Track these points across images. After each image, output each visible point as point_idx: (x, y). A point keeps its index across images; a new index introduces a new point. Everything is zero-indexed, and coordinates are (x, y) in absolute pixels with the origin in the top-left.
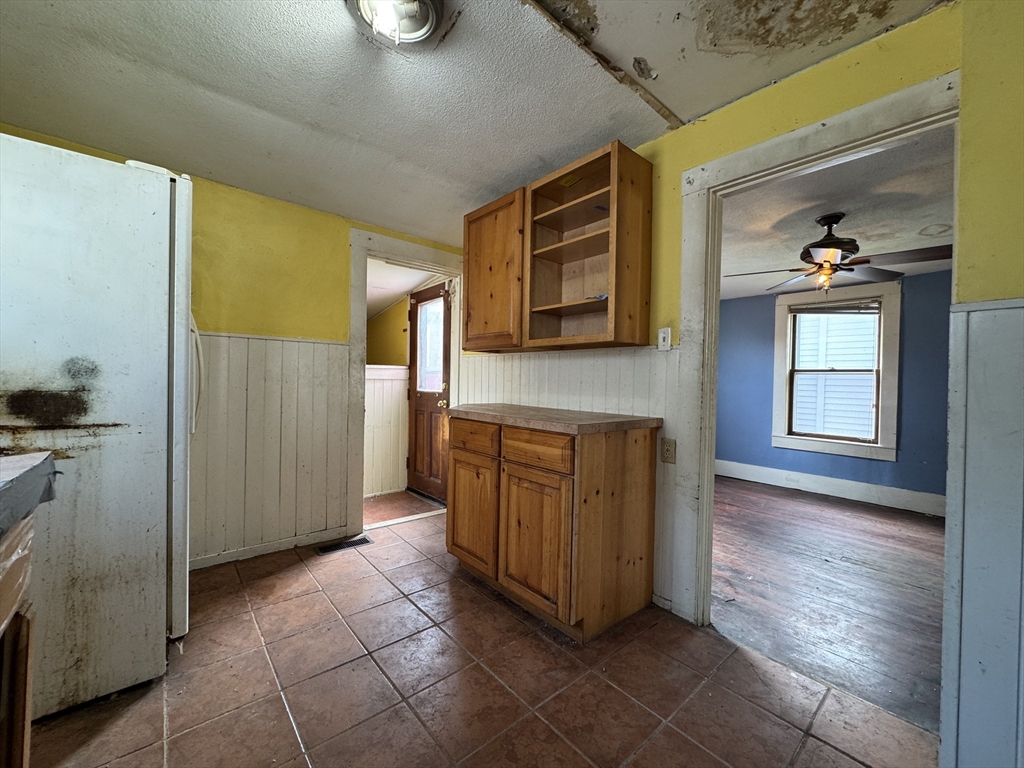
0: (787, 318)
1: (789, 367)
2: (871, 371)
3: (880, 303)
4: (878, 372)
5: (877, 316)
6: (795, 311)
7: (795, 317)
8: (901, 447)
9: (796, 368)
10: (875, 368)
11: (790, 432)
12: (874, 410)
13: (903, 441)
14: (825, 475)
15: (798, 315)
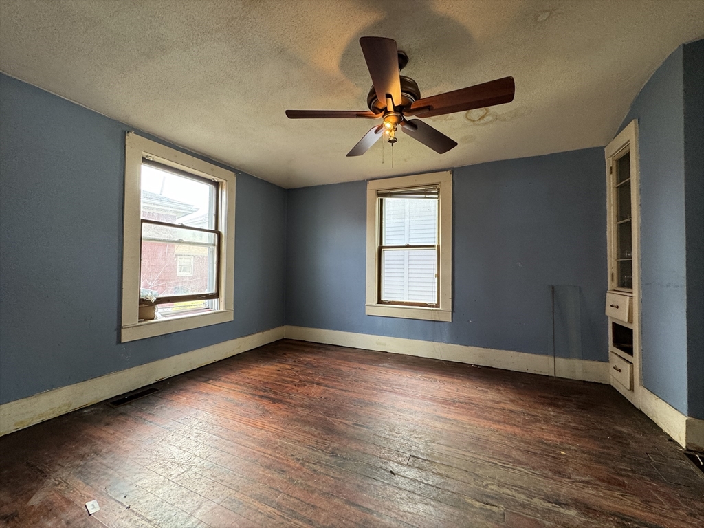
0: (375, 201)
1: (377, 244)
2: (433, 246)
3: (439, 189)
4: (438, 246)
5: (437, 200)
6: (382, 195)
7: (381, 200)
8: (455, 310)
9: (383, 245)
10: (436, 244)
11: (380, 301)
12: (436, 279)
13: (456, 304)
14: (404, 338)
15: (384, 198)
